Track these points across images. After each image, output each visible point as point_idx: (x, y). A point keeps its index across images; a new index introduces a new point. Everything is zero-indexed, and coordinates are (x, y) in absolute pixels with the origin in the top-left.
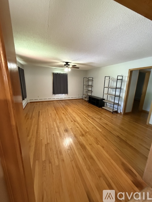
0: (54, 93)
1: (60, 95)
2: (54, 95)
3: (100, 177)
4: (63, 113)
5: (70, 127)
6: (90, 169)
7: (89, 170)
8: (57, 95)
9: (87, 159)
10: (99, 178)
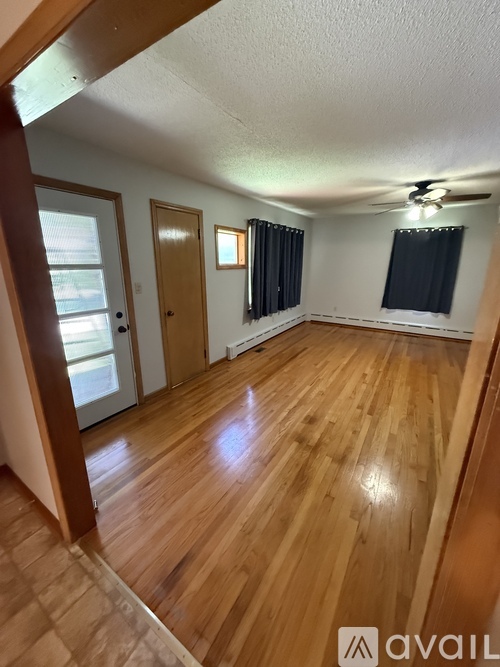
0: (389, 302)
1: (410, 313)
2: (385, 310)
3: (245, 569)
4: (365, 375)
5: (333, 420)
6: (249, 533)
7: (247, 533)
8: (398, 312)
9: (270, 512)
10: (241, 570)
